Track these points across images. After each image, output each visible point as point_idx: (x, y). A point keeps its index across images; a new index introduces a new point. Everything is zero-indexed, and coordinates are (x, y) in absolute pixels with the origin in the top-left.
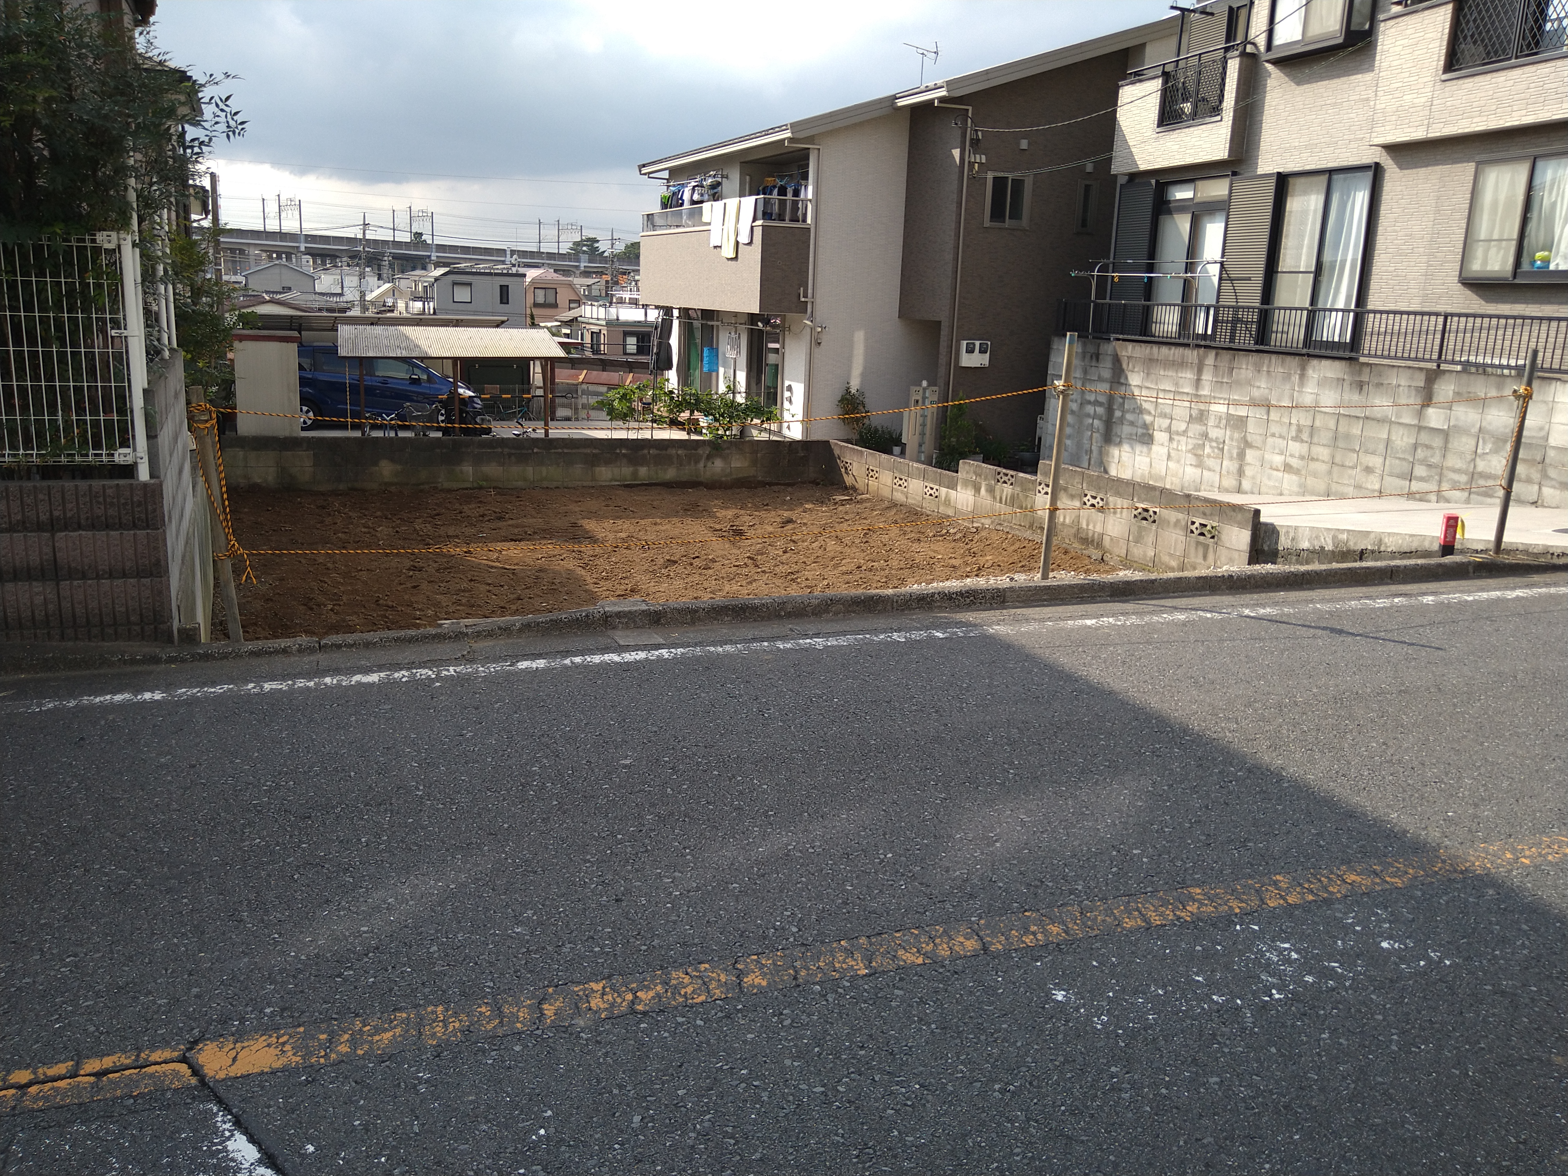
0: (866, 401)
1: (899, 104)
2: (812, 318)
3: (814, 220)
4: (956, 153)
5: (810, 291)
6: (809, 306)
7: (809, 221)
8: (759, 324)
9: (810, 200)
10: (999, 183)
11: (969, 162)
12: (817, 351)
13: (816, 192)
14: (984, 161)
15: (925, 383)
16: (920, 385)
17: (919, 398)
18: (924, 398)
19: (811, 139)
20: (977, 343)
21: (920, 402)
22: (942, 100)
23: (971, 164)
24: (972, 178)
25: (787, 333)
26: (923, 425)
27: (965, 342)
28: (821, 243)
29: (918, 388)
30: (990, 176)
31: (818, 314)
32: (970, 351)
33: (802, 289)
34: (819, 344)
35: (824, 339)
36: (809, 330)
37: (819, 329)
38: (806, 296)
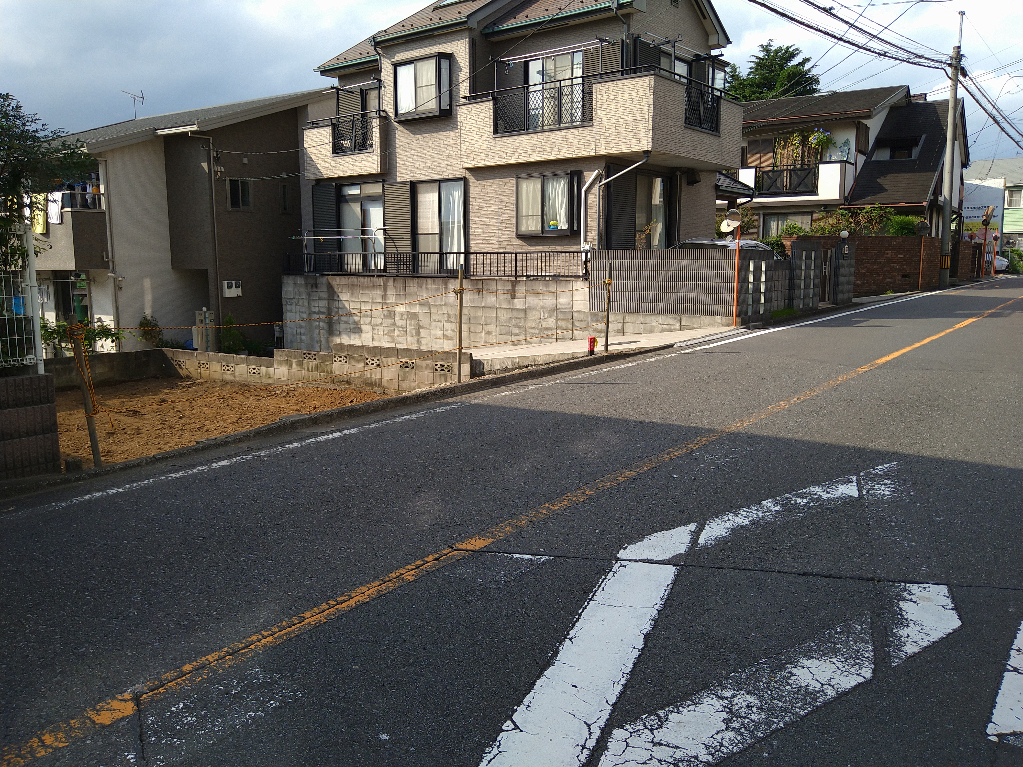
0: (159, 324)
1: (159, 134)
2: (114, 271)
4: (205, 165)
5: (110, 254)
6: (111, 264)
8: (72, 278)
10: (234, 184)
11: (214, 171)
12: (119, 292)
13: (107, 188)
14: (223, 170)
15: (204, 309)
16: (202, 310)
17: (203, 318)
18: (205, 318)
19: (100, 155)
20: (233, 282)
21: (204, 321)
22: (192, 132)
23: (216, 172)
24: (217, 181)
25: (92, 283)
26: (207, 336)
27: (226, 282)
28: (114, 222)
29: (201, 312)
30: (228, 179)
31: (117, 269)
32: (230, 287)
33: (104, 253)
34: (121, 288)
35: (124, 285)
36: (112, 280)
37: (120, 279)
38: (107, 257)
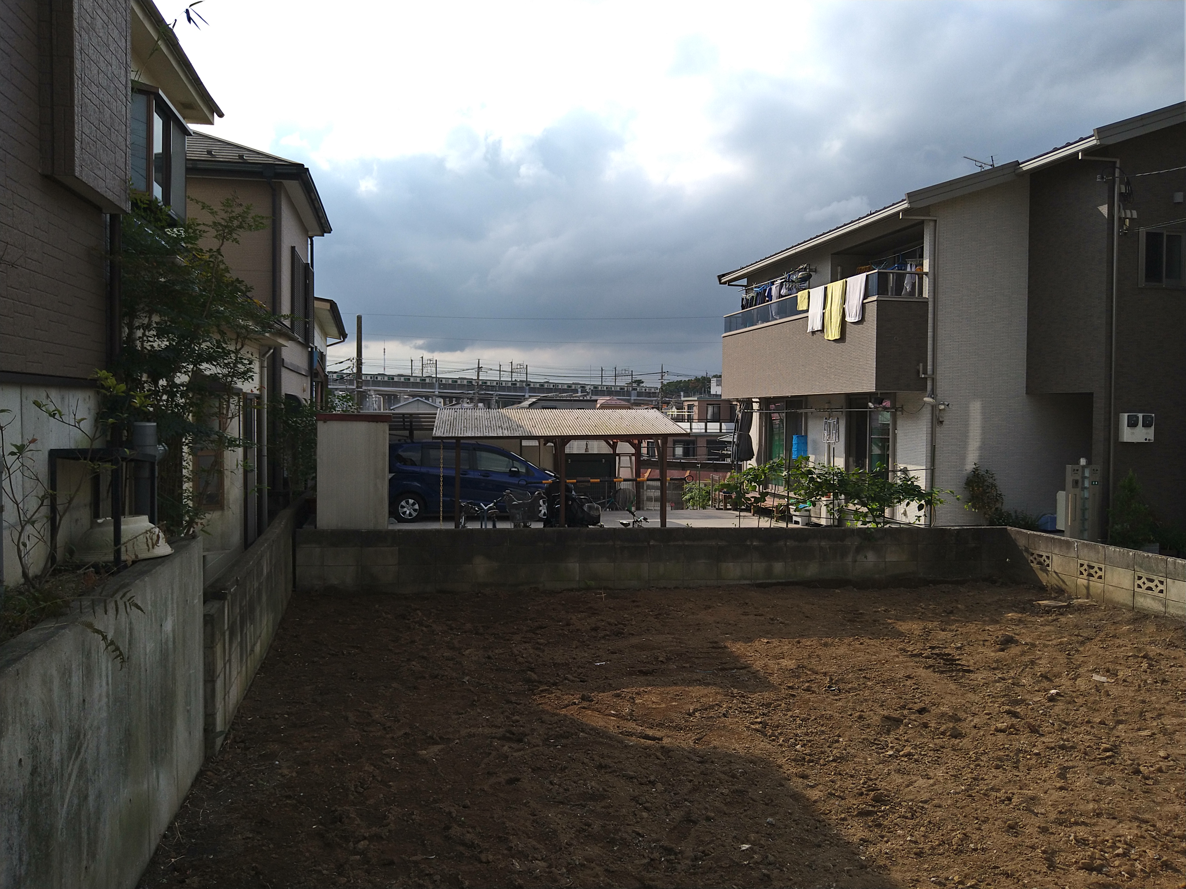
0: (997, 483)
1: (1025, 169)
2: (933, 395)
3: (932, 294)
4: (1104, 209)
5: (929, 368)
6: (929, 383)
7: (926, 294)
8: (870, 404)
9: (926, 274)
10: (1153, 239)
11: (1120, 218)
12: (938, 429)
13: (934, 265)
14: (1135, 216)
15: (1083, 461)
16: (1078, 463)
17: (1078, 477)
18: (1084, 478)
19: (926, 210)
20: (1140, 416)
21: (1080, 484)
22: (1085, 151)
23: (1122, 221)
24: (1123, 233)
25: (899, 413)
26: (1084, 510)
27: (1126, 415)
28: (940, 317)
29: (1076, 467)
30: (1143, 231)
31: (939, 391)
32: (1132, 424)
33: (921, 365)
34: (941, 422)
35: (947, 418)
36: (930, 408)
37: (942, 407)
38: (925, 372)
